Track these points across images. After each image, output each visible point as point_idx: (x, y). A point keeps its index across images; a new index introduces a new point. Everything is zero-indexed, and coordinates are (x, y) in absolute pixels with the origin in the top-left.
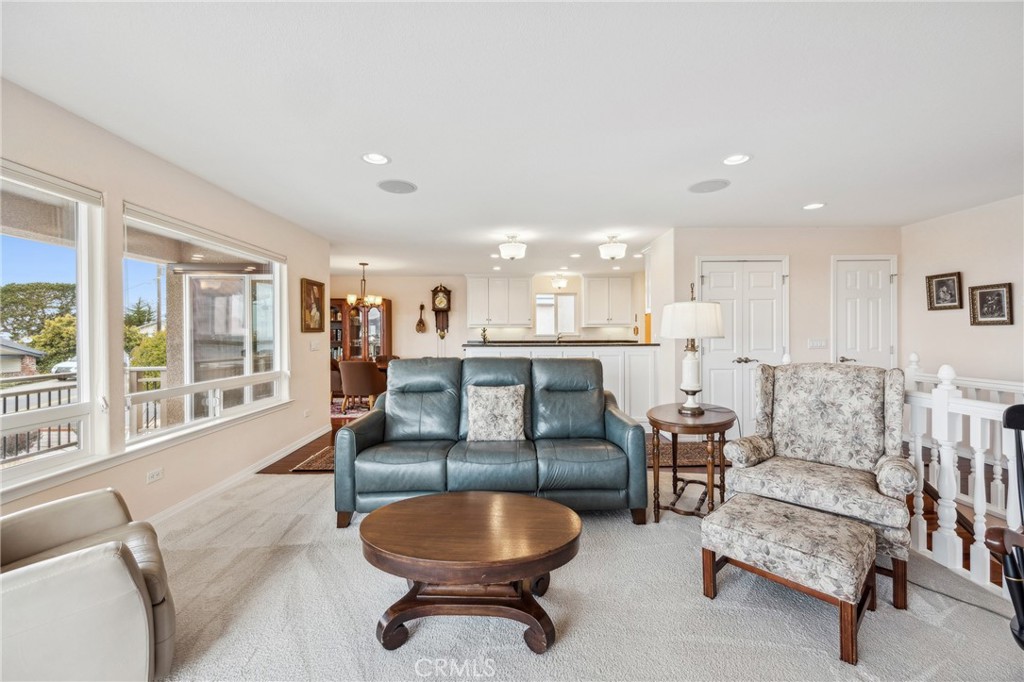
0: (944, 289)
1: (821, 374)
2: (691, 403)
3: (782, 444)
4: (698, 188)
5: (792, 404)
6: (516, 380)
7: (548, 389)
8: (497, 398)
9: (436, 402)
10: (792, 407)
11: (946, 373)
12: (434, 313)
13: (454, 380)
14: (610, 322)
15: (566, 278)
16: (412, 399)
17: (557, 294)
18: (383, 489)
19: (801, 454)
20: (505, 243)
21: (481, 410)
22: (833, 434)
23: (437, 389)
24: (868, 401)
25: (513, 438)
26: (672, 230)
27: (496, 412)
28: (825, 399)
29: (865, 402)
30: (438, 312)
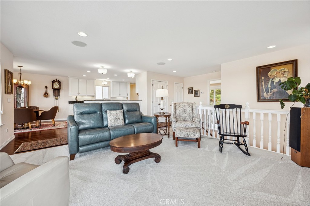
0: (190, 90)
1: (184, 104)
2: (162, 111)
3: (178, 118)
4: (159, 64)
5: (179, 110)
6: (119, 109)
7: (128, 111)
8: (117, 113)
9: (95, 116)
10: (179, 111)
11: (201, 103)
12: (53, 90)
13: (100, 109)
14: (120, 96)
15: (107, 81)
16: (86, 116)
17: (103, 86)
18: (90, 143)
19: (181, 119)
20: (100, 68)
21: (112, 117)
22: (186, 115)
23: (95, 112)
24: (191, 108)
25: (122, 124)
26: (146, 72)
27: (117, 117)
28: (185, 109)
29: (190, 109)
30: (55, 90)
